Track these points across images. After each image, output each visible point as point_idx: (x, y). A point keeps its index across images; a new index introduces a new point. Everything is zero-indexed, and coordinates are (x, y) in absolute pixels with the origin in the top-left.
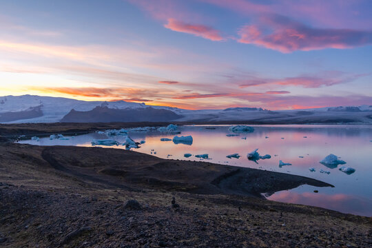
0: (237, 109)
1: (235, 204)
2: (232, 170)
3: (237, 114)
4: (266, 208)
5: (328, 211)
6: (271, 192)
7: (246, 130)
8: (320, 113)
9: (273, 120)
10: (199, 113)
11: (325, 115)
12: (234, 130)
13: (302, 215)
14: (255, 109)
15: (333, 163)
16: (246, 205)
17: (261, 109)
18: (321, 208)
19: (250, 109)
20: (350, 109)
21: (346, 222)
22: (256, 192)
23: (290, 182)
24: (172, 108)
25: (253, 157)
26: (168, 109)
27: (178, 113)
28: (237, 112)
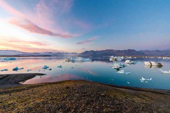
2: (3, 76)
4: (24, 89)
5: (48, 83)
6: (24, 81)
7: (12, 59)
9: (25, 55)
11: (42, 54)
12: (4, 59)
13: (40, 87)
14: (16, 51)
15: (46, 68)
16: (13, 91)
17: (19, 51)
18: (45, 83)
19: (13, 51)
20: (49, 53)
21: (53, 85)
22: (17, 83)
23: (32, 76)
25: (16, 69)
28: (6, 52)
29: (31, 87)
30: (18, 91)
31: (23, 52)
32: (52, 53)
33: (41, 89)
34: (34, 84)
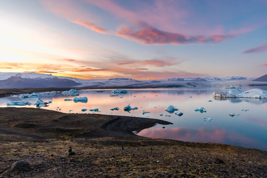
0: (117, 79)
1: (119, 144)
2: (114, 118)
3: (117, 82)
4: (139, 144)
5: (177, 141)
6: (139, 130)
7: (122, 92)
8: (164, 81)
9: (138, 86)
10: (91, 81)
11: (166, 83)
12: (115, 92)
13: (163, 147)
14: (127, 79)
15: (172, 110)
16: (126, 144)
17: (131, 79)
18: (173, 140)
19: (124, 79)
20: (179, 80)
21: (187, 148)
22: (130, 131)
23: (150, 123)
24: (72, 78)
25: (127, 109)
26: (69, 79)
27: (77, 82)
28: (117, 81)
29: (149, 142)
30: (131, 144)
31: (136, 81)
32: (183, 80)
33: (165, 150)
34: (153, 138)
